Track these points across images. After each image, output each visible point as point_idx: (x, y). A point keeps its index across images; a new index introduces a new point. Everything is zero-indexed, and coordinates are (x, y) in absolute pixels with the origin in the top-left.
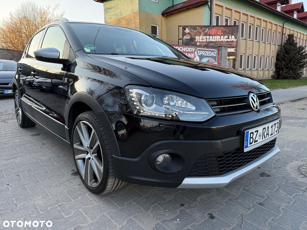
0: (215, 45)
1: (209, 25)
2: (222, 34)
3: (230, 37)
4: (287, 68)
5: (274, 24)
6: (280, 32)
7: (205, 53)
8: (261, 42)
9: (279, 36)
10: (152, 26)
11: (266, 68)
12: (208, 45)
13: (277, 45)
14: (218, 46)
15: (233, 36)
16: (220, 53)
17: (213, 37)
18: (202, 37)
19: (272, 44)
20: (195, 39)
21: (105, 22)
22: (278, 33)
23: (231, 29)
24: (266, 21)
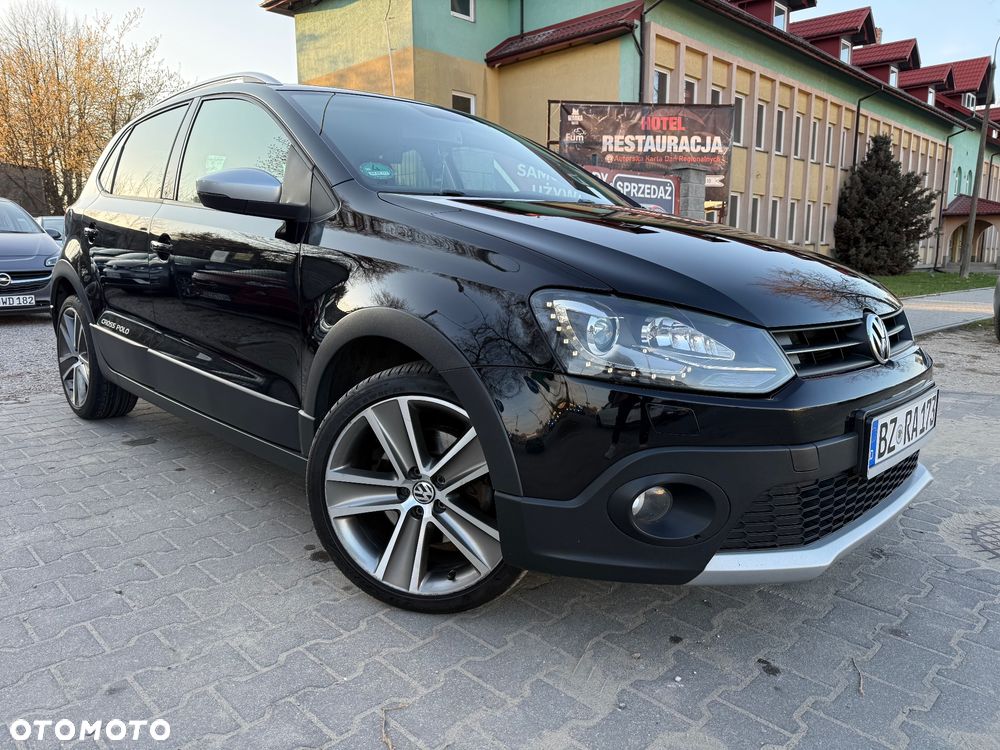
0: (663, 162)
1: (637, 101)
2: (684, 129)
3: (709, 139)
4: (869, 240)
5: (832, 103)
6: (848, 129)
7: (639, 188)
8: (793, 156)
9: (845, 140)
10: (454, 96)
11: (807, 239)
12: (641, 164)
13: (840, 167)
14: (675, 169)
15: (717, 139)
16: (682, 191)
17: (655, 138)
18: (622, 137)
19: (825, 164)
20: (601, 144)
21: (300, 77)
22: (843, 130)
23: (712, 116)
24: (808, 94)
